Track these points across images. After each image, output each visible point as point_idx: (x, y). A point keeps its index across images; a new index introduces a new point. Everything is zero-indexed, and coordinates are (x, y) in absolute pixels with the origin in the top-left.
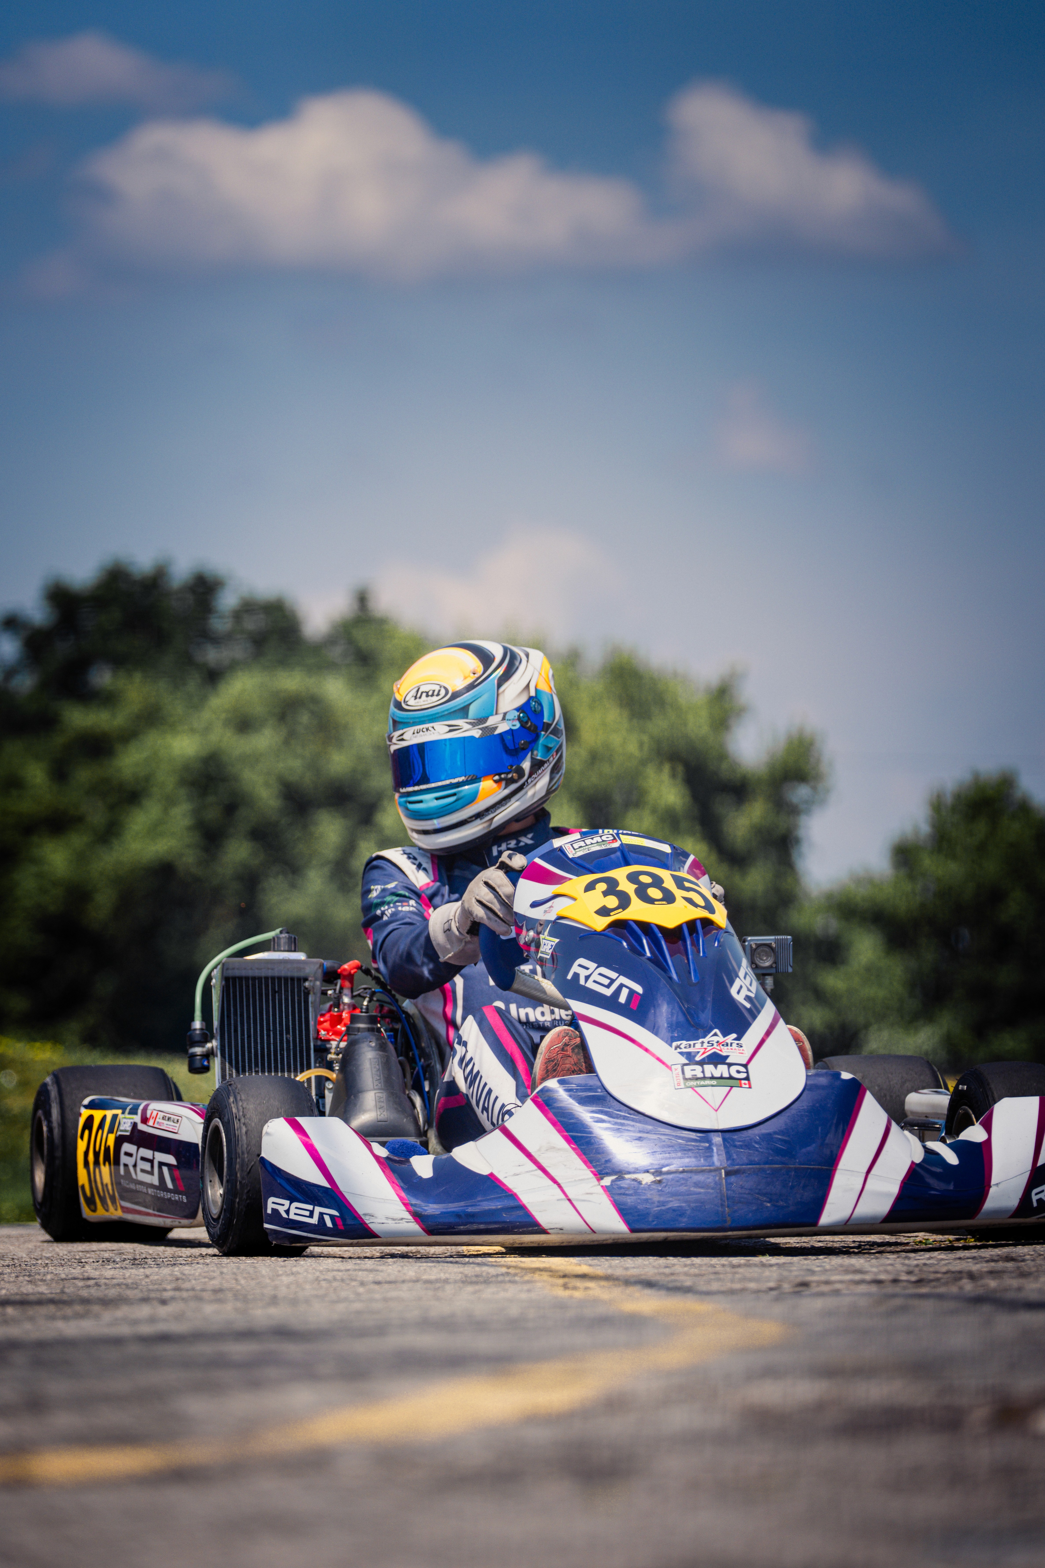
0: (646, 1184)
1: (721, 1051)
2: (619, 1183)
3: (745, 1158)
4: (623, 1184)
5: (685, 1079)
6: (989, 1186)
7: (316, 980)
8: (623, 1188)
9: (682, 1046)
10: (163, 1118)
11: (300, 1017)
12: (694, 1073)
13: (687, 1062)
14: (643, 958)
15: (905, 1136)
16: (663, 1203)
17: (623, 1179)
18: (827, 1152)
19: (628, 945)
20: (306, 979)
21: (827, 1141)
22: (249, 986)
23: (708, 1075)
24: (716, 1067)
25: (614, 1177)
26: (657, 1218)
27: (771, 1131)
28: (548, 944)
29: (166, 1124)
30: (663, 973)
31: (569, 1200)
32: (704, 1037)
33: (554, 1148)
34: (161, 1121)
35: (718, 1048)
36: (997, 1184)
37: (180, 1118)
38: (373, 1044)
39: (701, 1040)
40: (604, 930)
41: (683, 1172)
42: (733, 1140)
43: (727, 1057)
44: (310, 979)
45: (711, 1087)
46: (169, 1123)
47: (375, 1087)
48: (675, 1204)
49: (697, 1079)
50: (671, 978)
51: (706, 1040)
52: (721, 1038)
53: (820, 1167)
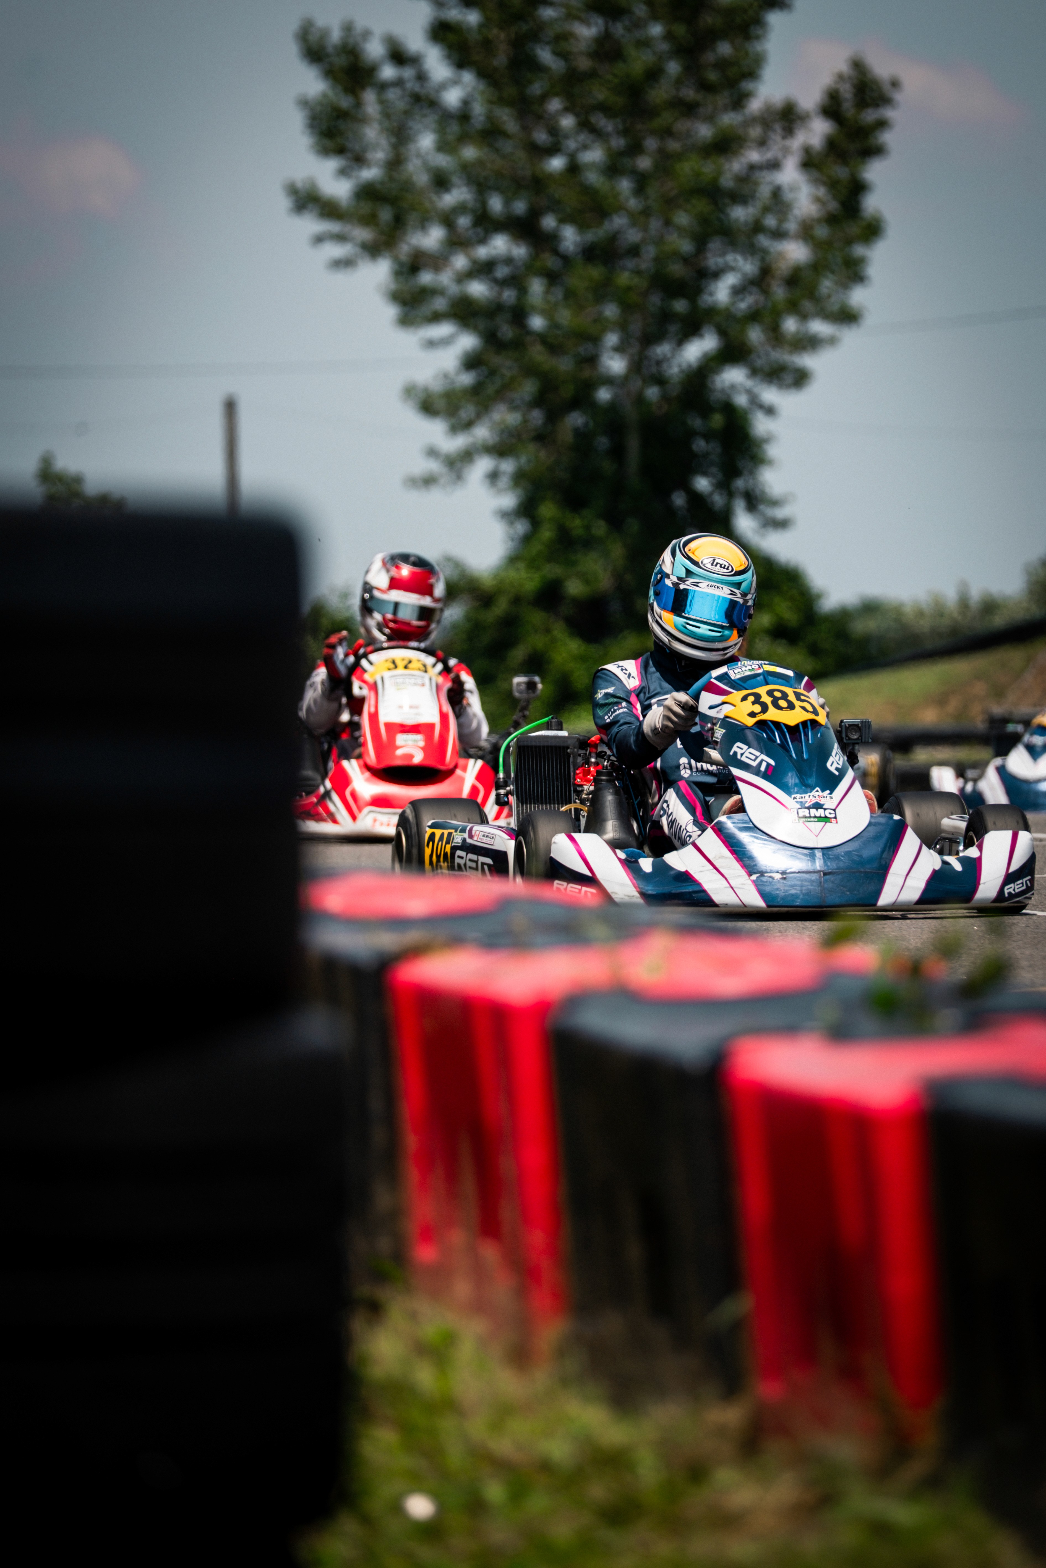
0: (777, 879)
1: (820, 801)
2: (761, 878)
3: (835, 865)
4: (764, 879)
5: (799, 817)
6: (979, 883)
7: (575, 748)
8: (764, 882)
9: (797, 798)
10: (483, 836)
11: (565, 771)
12: (804, 814)
13: (800, 807)
14: (775, 744)
15: (931, 854)
16: (787, 891)
17: (764, 876)
18: (883, 863)
19: (766, 735)
20: (568, 748)
21: (883, 856)
22: (533, 752)
23: (812, 815)
24: (817, 810)
25: (758, 875)
26: (783, 899)
27: (851, 849)
28: (719, 733)
29: (485, 840)
30: (786, 753)
31: (732, 888)
32: (811, 792)
33: (723, 856)
34: (482, 837)
35: (819, 799)
36: (984, 883)
37: (494, 836)
38: (611, 791)
39: (809, 794)
40: (752, 726)
41: (799, 872)
42: (829, 855)
43: (823, 805)
44: (571, 747)
45: (814, 823)
46: (487, 839)
47: (613, 818)
48: (793, 892)
49: (806, 817)
50: (791, 756)
51: (811, 794)
52: (820, 793)
53: (879, 871)
